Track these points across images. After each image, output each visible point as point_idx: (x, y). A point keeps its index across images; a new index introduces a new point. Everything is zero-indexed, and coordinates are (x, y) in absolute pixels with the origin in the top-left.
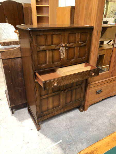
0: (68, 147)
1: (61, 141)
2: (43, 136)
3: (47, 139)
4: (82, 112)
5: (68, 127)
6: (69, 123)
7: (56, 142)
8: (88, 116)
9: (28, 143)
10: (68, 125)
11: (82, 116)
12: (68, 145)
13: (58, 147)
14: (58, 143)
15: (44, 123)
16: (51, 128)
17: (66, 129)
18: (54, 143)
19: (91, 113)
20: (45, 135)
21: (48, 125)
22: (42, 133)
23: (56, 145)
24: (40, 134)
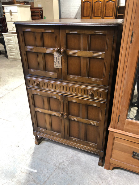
0: (31, 182)
1: (36, 171)
2: (32, 152)
3: (30, 158)
4: (100, 167)
5: (60, 166)
6: (67, 163)
7: (31, 167)
8: (100, 178)
9: (18, 147)
10: (64, 165)
11: (93, 170)
12: (34, 181)
13: (26, 173)
14: (32, 170)
15: (48, 143)
16: (47, 152)
17: (55, 166)
18: (28, 167)
19: (110, 179)
20: (34, 153)
21: (49, 147)
22: (35, 148)
23: (28, 170)
24: (33, 148)
